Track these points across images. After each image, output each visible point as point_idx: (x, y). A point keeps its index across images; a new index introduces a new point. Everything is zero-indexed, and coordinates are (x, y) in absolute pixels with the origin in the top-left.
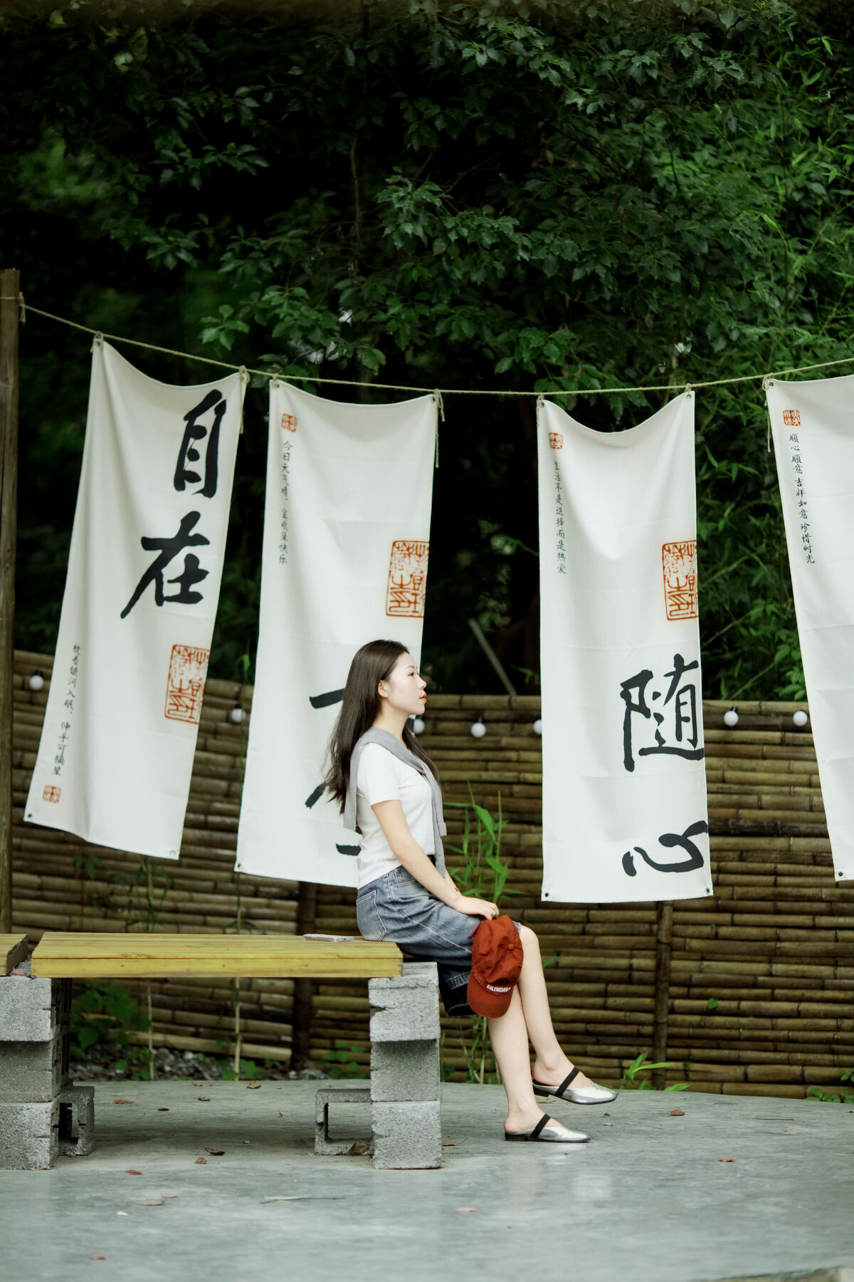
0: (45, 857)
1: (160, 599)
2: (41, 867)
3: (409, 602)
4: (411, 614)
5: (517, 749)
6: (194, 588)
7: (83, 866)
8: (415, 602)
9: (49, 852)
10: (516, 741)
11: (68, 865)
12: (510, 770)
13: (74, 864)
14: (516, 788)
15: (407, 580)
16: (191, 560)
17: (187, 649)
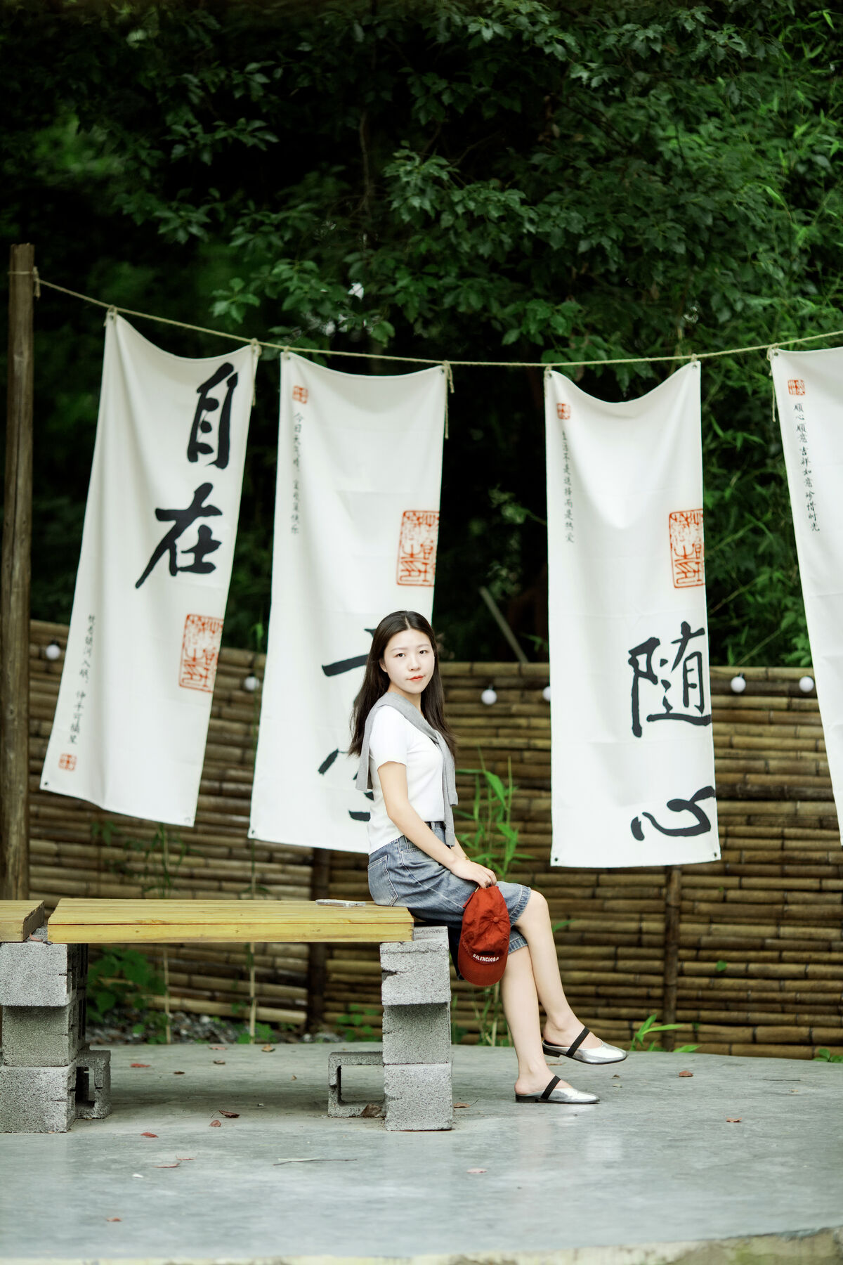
0: (62, 824)
1: (174, 570)
2: (58, 834)
3: (420, 571)
4: (421, 583)
5: (527, 716)
6: (207, 558)
7: (100, 833)
8: (426, 572)
9: (67, 820)
10: (526, 708)
11: (85, 831)
12: (520, 736)
13: (91, 831)
14: (527, 755)
15: (417, 549)
16: (205, 532)
17: (201, 619)
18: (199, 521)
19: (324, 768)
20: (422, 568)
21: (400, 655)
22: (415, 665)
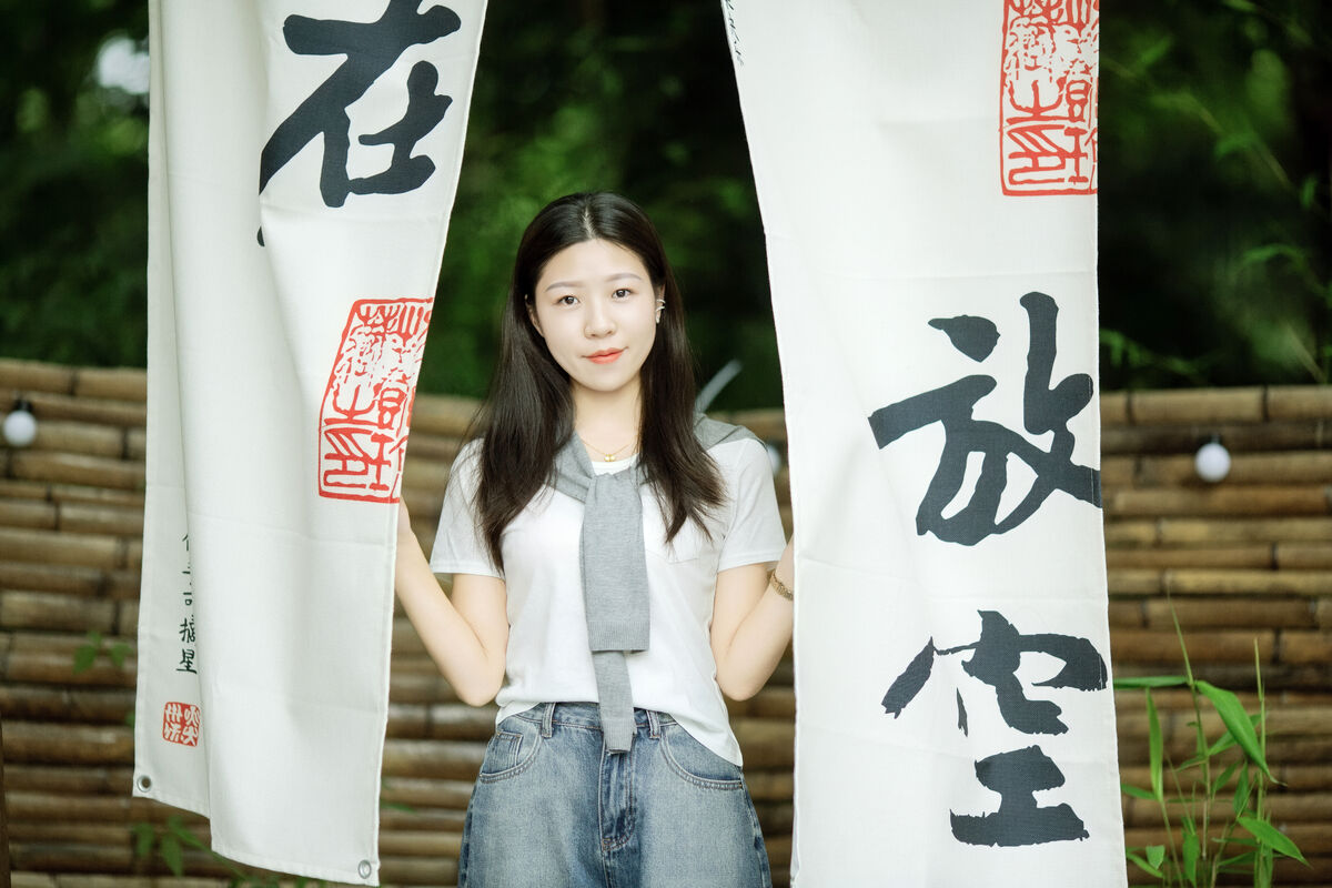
0: (65, 829)
1: (336, 187)
2: (54, 853)
3: (1062, 154)
4: (1067, 185)
5: (1154, 517)
6: (418, 149)
7: (156, 845)
8: (1077, 154)
9: (73, 818)
10: (1150, 499)
11: (118, 843)
12: (1137, 566)
13: (133, 841)
14: (1156, 608)
15: (1049, 95)
16: (424, 77)
17: (384, 307)
18: (413, 55)
19: (898, 697)
20: (1068, 144)
21: (569, 300)
22: (601, 324)
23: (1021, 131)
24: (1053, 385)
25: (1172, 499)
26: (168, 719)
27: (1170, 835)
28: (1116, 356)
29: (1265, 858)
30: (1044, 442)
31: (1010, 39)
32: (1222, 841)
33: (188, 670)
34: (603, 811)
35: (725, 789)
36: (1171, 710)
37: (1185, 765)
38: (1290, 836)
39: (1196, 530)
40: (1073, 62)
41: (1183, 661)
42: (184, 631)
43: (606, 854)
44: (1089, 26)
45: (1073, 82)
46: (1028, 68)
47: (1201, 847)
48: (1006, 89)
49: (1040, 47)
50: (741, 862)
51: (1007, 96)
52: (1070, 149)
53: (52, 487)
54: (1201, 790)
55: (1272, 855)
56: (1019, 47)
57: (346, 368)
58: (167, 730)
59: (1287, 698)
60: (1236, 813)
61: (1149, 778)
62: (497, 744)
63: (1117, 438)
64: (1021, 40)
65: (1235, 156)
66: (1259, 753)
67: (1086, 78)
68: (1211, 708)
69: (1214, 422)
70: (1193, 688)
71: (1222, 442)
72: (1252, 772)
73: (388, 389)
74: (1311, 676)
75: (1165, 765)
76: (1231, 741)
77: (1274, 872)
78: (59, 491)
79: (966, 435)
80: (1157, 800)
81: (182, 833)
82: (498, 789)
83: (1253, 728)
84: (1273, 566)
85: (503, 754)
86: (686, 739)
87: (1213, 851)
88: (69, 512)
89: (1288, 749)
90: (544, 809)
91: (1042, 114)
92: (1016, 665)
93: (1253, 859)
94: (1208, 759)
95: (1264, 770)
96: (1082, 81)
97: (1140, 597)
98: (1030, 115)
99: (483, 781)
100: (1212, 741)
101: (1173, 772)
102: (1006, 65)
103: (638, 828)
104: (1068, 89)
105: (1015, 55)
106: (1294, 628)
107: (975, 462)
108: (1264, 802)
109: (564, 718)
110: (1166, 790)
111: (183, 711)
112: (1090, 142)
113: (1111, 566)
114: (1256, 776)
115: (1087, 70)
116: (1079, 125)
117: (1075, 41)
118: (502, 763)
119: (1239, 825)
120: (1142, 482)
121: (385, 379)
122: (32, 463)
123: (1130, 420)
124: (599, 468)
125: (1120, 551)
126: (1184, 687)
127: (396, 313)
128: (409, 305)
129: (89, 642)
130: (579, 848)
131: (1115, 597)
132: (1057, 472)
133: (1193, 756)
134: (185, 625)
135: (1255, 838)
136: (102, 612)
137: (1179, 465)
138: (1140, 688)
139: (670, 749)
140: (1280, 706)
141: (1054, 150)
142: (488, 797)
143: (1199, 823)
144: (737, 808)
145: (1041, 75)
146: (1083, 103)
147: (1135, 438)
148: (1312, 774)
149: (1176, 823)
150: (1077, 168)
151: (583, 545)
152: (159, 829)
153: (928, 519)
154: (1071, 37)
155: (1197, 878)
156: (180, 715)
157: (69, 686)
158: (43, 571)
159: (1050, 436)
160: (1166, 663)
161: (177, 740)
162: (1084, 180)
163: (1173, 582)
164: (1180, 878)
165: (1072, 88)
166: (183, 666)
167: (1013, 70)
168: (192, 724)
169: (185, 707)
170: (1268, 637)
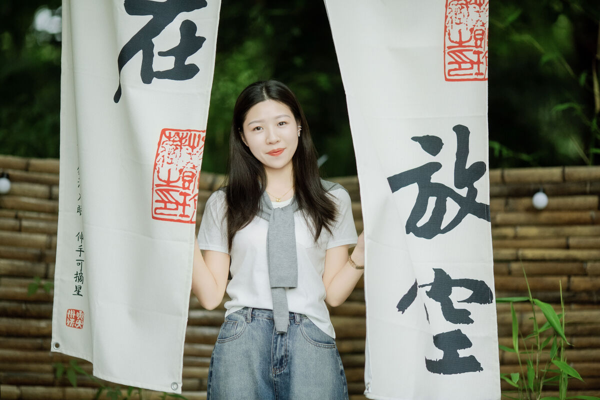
0: (23, 366)
1: (148, 75)
2: (19, 377)
3: (472, 62)
4: (474, 76)
5: (513, 225)
6: (189, 61)
7: (65, 373)
8: (479, 63)
9: (27, 361)
11: (47, 372)
12: (506, 247)
13: (54, 371)
14: (515, 266)
15: (466, 36)
16: (189, 28)
17: (179, 133)
18: (182, 17)
19: (404, 304)
20: (474, 58)
21: (258, 128)
22: (274, 138)
23: (454, 52)
24: (467, 167)
25: (522, 217)
26: (69, 317)
27: (522, 368)
28: (497, 153)
29: (564, 379)
30: (463, 192)
31: (449, 11)
32: (545, 371)
33: (78, 294)
34: (273, 356)
35: (328, 348)
36: (521, 312)
37: (529, 337)
38: (575, 368)
39: (533, 231)
40: (477, 21)
41: (528, 290)
42: (77, 277)
43: (274, 375)
44: (484, 5)
45: (477, 30)
46: (456, 24)
47: (536, 374)
48: (447, 33)
49: (462, 14)
50: (334, 381)
51: (447, 36)
52: (476, 60)
53: (18, 212)
54: (536, 348)
55: (567, 377)
56: (453, 14)
57: (161, 160)
58: (68, 322)
59: (573, 306)
60: (551, 358)
61: (512, 342)
62: (226, 326)
63: (497, 190)
64: (454, 10)
65: (550, 63)
66: (562, 331)
67: (483, 28)
68: (540, 311)
69: (541, 182)
70: (532, 302)
71: (544, 192)
72: (559, 339)
73: (186, 172)
74: (584, 297)
75: (519, 336)
76: (549, 326)
77: (568, 385)
78: (21, 214)
79: (428, 189)
80: (515, 351)
81: (77, 368)
82: (226, 346)
83: (559, 320)
84: (567, 247)
85: (228, 330)
86: (311, 325)
87: (541, 375)
88: (25, 223)
89: (574, 329)
90: (247, 355)
91: (463, 45)
92: (450, 293)
93: (559, 379)
94: (539, 334)
95: (564, 339)
96: (481, 30)
97: (507, 261)
98: (457, 45)
99: (219, 343)
100: (540, 325)
101: (523, 340)
102: (447, 22)
103: (289, 364)
104: (475, 33)
105: (451, 18)
106: (576, 275)
107: (432, 201)
108: (564, 353)
109: (257, 314)
110: (520, 348)
111: (76, 313)
112: (485, 58)
113: (495, 247)
114: (560, 341)
115: (483, 25)
116: (480, 49)
117: (478, 12)
118: (227, 334)
119: (552, 364)
120: (508, 210)
121: (184, 167)
122: (9, 201)
123: (503, 181)
124: (275, 205)
125: (498, 240)
126: (528, 301)
127: (186, 136)
128: (193, 133)
129: (34, 282)
130: (263, 372)
131: (496, 261)
132: (469, 206)
133: (533, 333)
134: (77, 274)
135: (559, 369)
136: (41, 268)
137: (525, 202)
138: (508, 302)
139: (304, 329)
140: (570, 310)
141: (468, 61)
142: (221, 349)
143: (534, 362)
144: (333, 356)
145: (462, 27)
146: (481, 39)
147: (505, 190)
148: (585, 341)
149: (524, 363)
150: (479, 69)
151: (268, 239)
152: (66, 366)
153: (411, 227)
154: (476, 10)
155: (534, 387)
156: (74, 315)
157: (26, 301)
158: (13, 250)
159: (466, 189)
160: (519, 291)
161: (73, 326)
162: (482, 74)
163: (522, 254)
164: (526, 387)
165: (477, 33)
166: (76, 293)
167: (450, 24)
168: (80, 319)
169: (76, 311)
170: (565, 279)
